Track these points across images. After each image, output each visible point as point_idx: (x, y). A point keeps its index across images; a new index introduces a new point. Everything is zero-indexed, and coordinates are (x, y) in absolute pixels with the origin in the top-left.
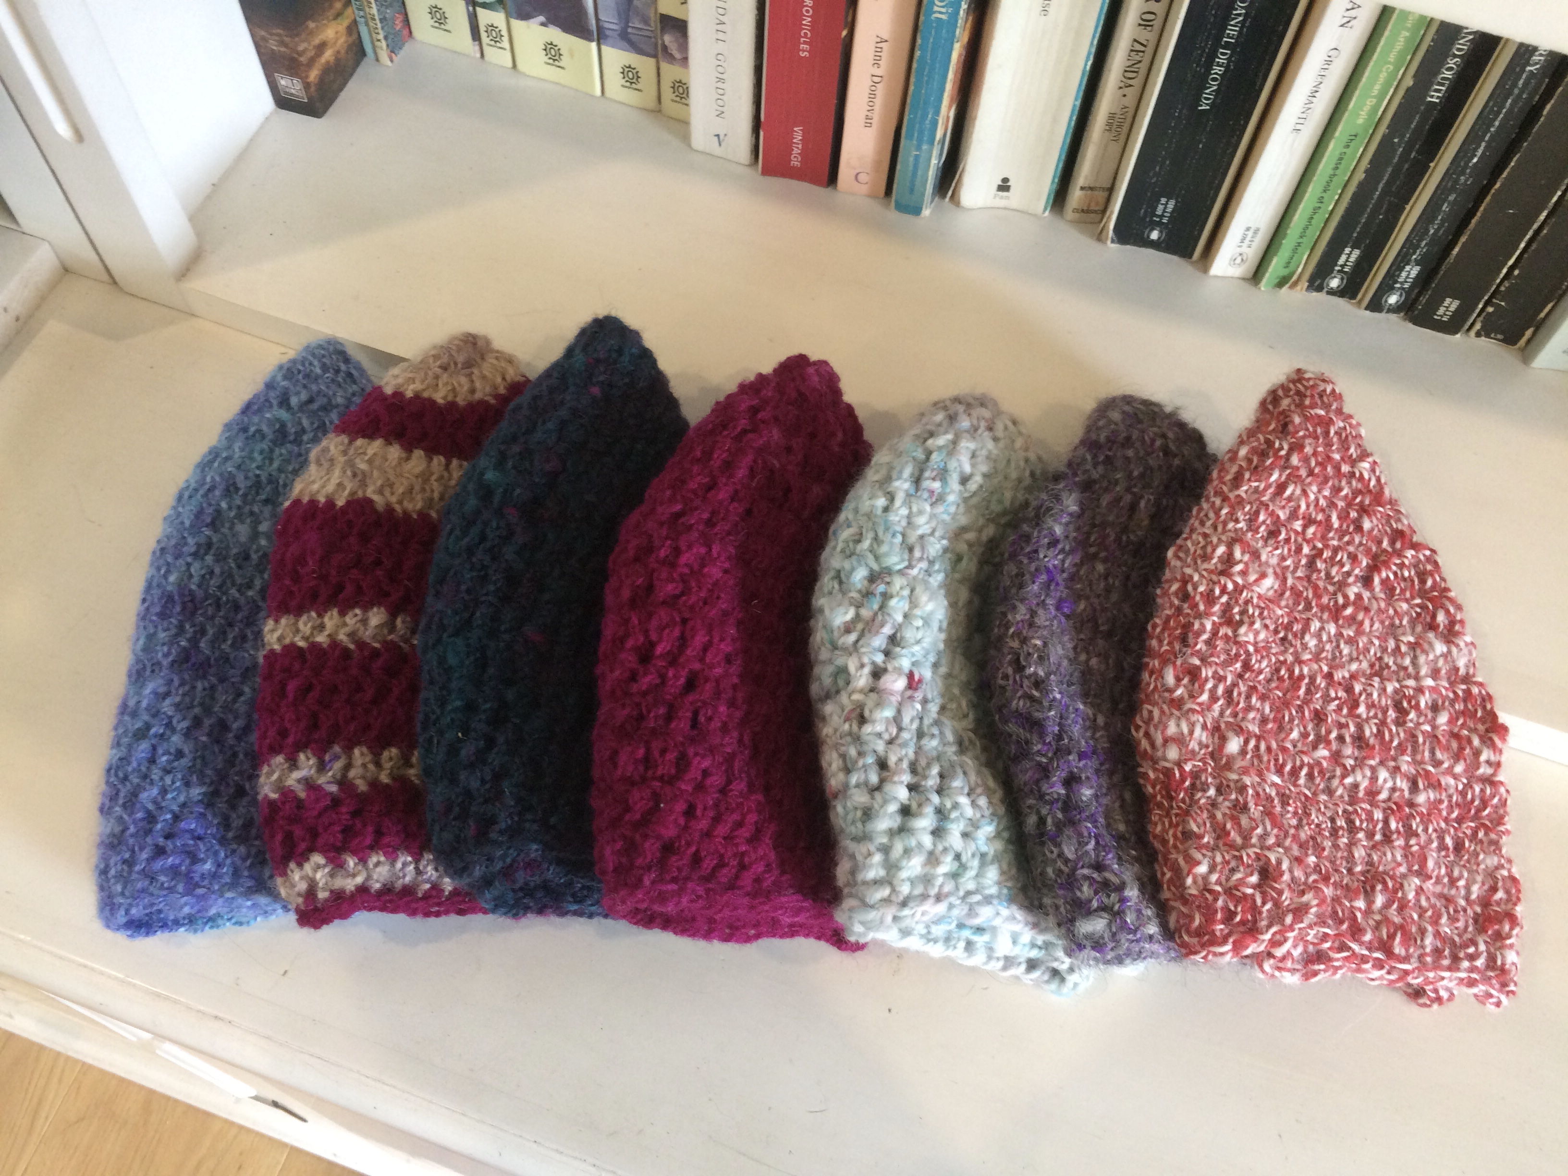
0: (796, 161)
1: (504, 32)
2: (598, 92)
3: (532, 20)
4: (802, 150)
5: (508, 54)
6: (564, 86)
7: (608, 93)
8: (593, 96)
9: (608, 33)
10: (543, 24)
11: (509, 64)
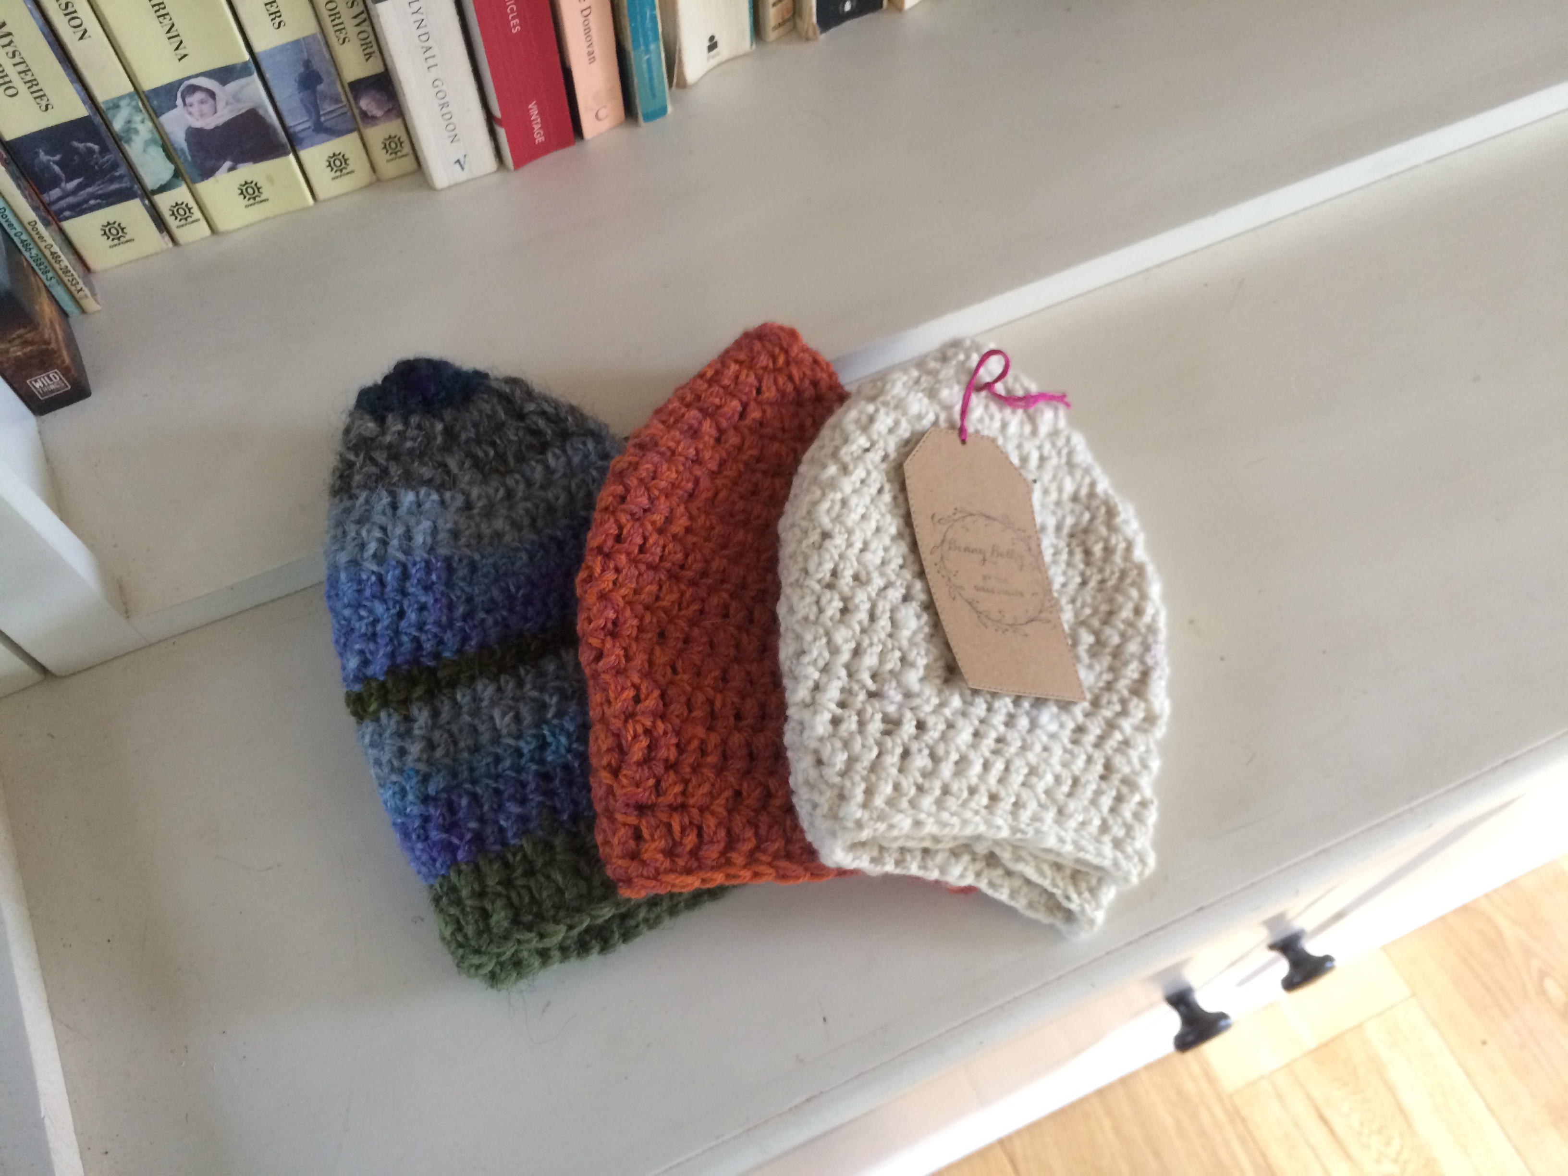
0: (539, 138)
1: (192, 203)
2: (310, 201)
3: (217, 173)
4: (542, 123)
5: (203, 223)
6: (274, 217)
7: (321, 194)
8: (307, 209)
9: (301, 135)
10: (231, 169)
11: (207, 231)
